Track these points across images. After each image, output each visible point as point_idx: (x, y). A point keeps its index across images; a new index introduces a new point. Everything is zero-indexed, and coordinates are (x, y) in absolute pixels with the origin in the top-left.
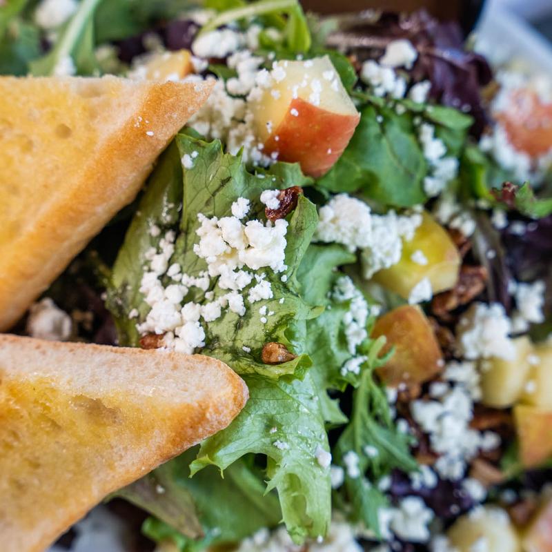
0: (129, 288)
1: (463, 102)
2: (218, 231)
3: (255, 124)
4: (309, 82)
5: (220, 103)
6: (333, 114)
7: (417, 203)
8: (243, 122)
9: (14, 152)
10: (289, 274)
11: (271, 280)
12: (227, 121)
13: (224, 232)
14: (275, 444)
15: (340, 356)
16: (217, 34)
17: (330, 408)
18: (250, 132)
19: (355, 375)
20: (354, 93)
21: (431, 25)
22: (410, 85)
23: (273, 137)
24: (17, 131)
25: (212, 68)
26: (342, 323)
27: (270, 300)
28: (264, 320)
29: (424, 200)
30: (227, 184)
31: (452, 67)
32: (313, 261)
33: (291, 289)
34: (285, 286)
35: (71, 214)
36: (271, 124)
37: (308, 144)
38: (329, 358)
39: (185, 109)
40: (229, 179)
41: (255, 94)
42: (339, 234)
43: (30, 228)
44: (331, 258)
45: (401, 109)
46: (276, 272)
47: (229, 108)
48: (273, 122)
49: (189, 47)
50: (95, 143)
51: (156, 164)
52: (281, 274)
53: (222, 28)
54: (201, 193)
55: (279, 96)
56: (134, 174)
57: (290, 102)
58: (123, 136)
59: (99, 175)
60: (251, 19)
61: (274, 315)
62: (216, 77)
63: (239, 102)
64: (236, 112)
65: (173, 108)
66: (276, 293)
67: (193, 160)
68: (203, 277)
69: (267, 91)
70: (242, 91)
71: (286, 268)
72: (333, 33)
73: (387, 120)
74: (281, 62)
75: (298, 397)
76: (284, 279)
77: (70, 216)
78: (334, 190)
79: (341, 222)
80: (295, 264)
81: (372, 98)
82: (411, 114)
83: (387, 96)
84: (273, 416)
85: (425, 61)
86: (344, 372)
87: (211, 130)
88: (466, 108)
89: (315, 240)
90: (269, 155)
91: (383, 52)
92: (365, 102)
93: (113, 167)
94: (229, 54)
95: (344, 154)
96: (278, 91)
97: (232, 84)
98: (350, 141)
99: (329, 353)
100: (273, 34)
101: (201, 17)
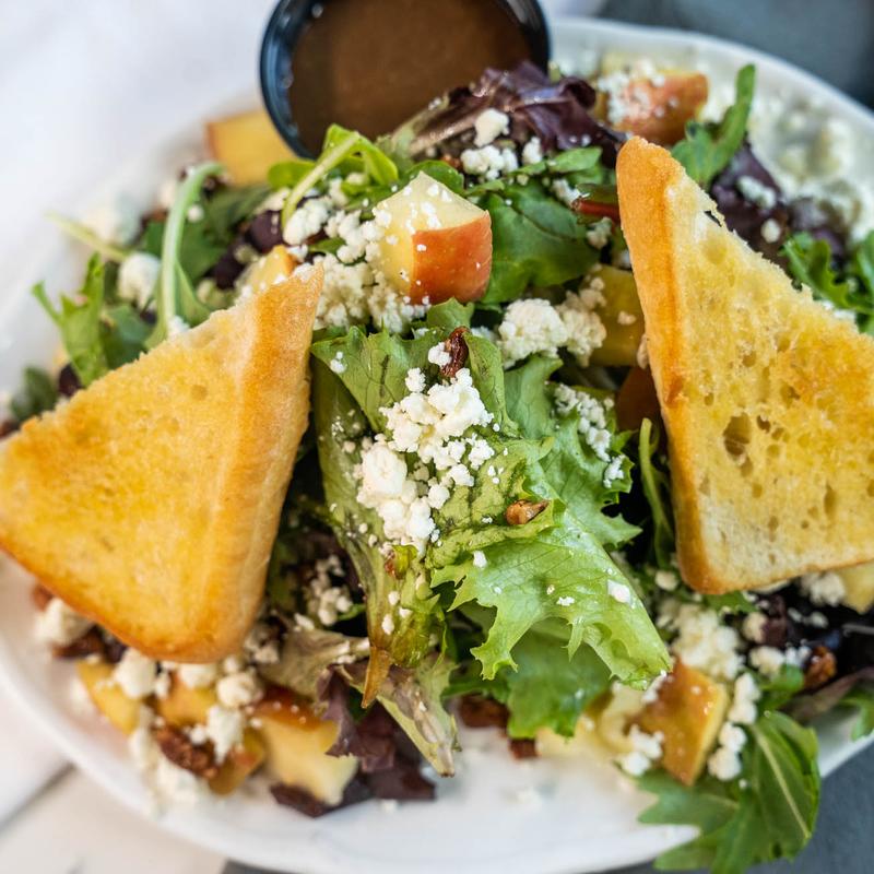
0: (355, 517)
1: (579, 136)
2: (404, 416)
3: (389, 281)
4: (419, 210)
5: (343, 278)
6: (461, 227)
7: (594, 262)
8: (375, 284)
9: (164, 439)
10: (500, 420)
11: (484, 437)
12: (360, 293)
13: (411, 414)
14: (558, 602)
15: (594, 470)
16: (301, 212)
17: (616, 527)
18: (388, 290)
19: (622, 481)
20: (467, 192)
21: (505, 79)
22: (519, 150)
23: (414, 284)
24: (156, 417)
25: (314, 249)
26: (579, 433)
27: (494, 457)
28: (496, 481)
29: (598, 256)
30: (389, 364)
31: (549, 107)
32: (518, 388)
33: (510, 434)
34: (502, 435)
35: (249, 472)
36: (405, 273)
37: (453, 271)
38: (585, 479)
39: (303, 306)
40: (387, 359)
41: (372, 252)
42: (533, 344)
43: (216, 507)
44: (534, 375)
45: (523, 180)
46: (485, 426)
47: (354, 279)
48: (406, 270)
49: (280, 241)
50: (234, 388)
51: (309, 378)
52: (491, 425)
53: (301, 204)
54: (370, 387)
55: (397, 240)
56: (290, 399)
57: (411, 240)
58: (256, 366)
59: (253, 418)
60: (324, 177)
61: (505, 469)
62: (323, 255)
63: (361, 267)
64: (364, 279)
65: (289, 310)
66: (496, 447)
67: (342, 361)
68: (419, 468)
69: (382, 242)
70: (358, 254)
71: (492, 416)
72: (414, 141)
73: (515, 199)
74: (379, 204)
75: (563, 543)
76: (496, 428)
77: (249, 474)
78: (504, 300)
79: (526, 330)
80: (500, 407)
81: (488, 187)
82: (536, 179)
83: (501, 174)
84: (544, 575)
85: (520, 117)
86: (608, 484)
87: (348, 310)
88: (586, 140)
89: (510, 364)
90: (420, 303)
91: (473, 130)
92: (484, 193)
93: (263, 404)
94: (324, 224)
95: (493, 260)
96: (393, 237)
97: (343, 253)
98: (493, 243)
99: (582, 473)
100: (355, 179)
101: (275, 202)
